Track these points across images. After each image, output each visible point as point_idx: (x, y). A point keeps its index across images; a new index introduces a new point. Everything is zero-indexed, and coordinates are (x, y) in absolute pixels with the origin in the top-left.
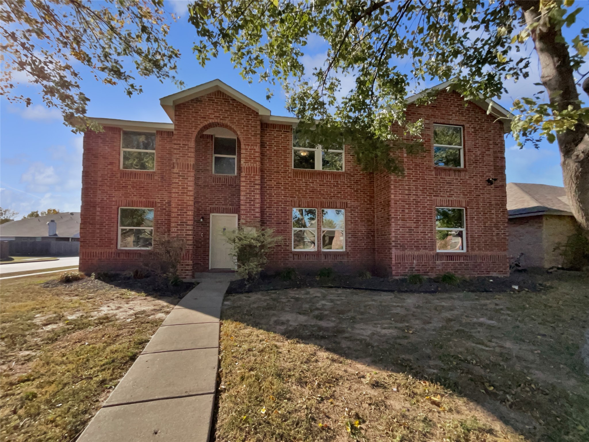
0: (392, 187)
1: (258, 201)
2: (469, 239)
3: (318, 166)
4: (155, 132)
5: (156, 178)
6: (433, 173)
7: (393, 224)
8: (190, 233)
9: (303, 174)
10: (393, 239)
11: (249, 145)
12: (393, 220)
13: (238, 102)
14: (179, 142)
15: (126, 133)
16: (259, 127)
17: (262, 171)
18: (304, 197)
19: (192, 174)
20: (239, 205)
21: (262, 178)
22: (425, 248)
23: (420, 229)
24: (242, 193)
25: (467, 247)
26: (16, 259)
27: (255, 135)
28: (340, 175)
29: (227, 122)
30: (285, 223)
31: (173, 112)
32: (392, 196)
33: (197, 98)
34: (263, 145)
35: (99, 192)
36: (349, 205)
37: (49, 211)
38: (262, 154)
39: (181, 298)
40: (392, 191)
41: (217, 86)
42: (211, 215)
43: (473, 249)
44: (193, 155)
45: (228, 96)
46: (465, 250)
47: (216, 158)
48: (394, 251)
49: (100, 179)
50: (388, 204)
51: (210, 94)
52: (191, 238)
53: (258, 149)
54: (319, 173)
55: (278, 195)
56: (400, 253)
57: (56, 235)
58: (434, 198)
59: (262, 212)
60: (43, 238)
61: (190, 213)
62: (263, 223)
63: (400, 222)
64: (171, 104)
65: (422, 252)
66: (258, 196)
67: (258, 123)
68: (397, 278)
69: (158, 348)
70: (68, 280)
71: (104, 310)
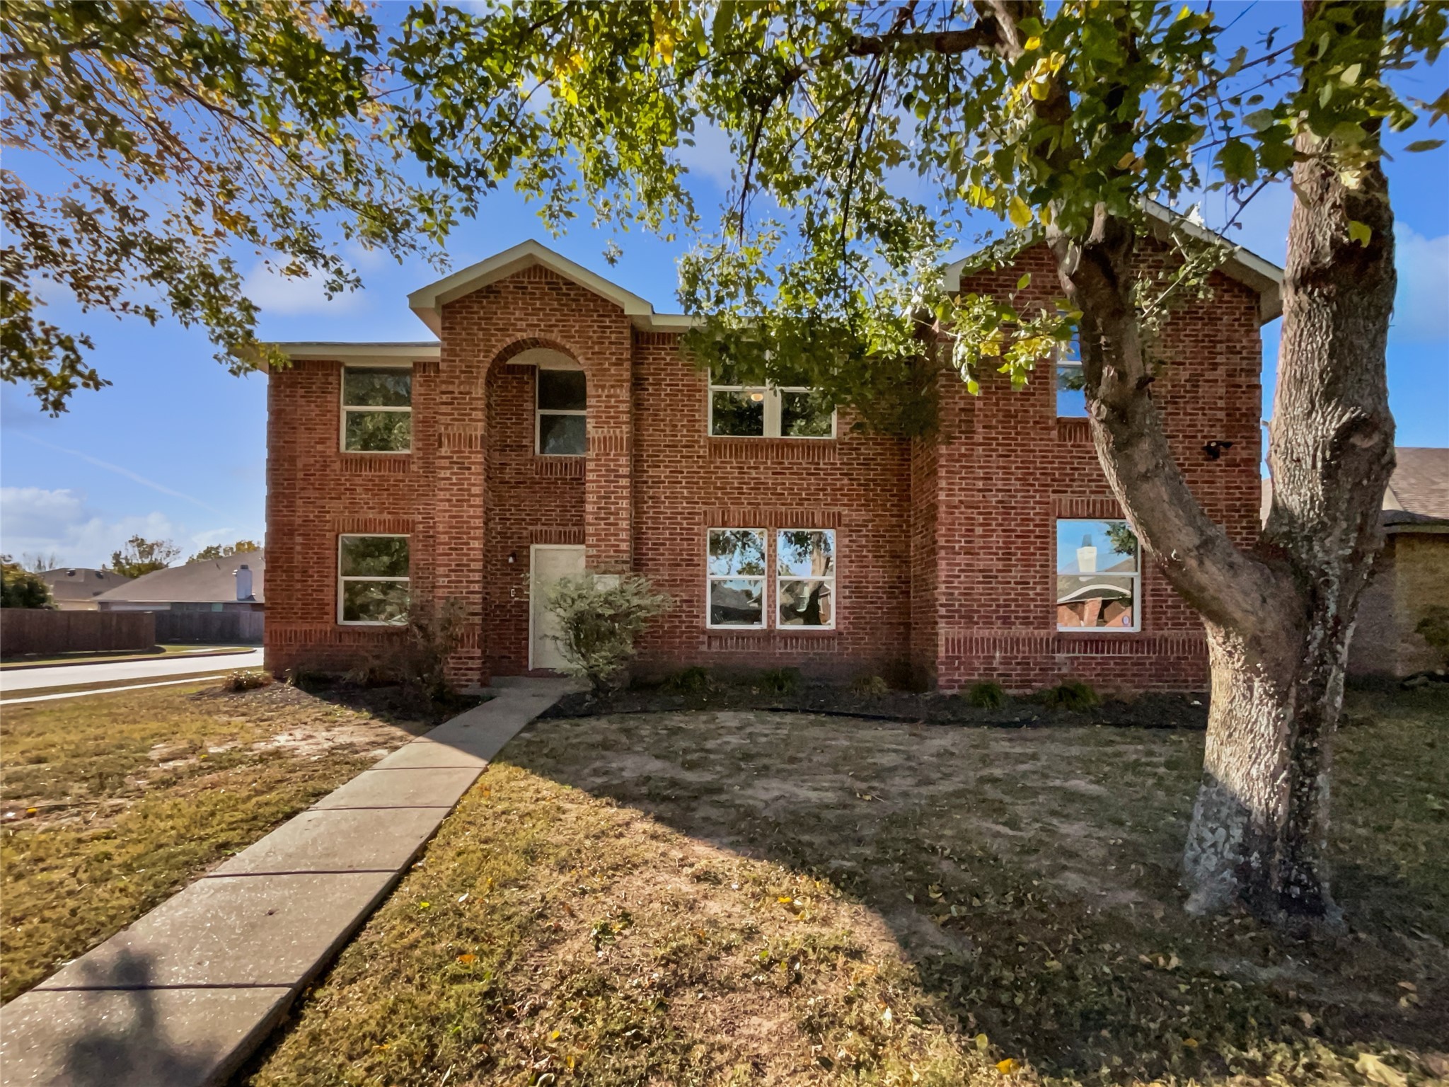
0: (942, 473)
1: (624, 514)
2: (1148, 598)
3: (772, 428)
4: (410, 365)
5: (414, 468)
6: (1054, 434)
7: (942, 565)
8: (477, 587)
9: (737, 450)
10: (943, 600)
11: (603, 387)
12: (942, 553)
14: (451, 388)
15: (350, 371)
16: (628, 344)
17: (636, 443)
18: (737, 502)
19: (480, 458)
20: (580, 522)
21: (637, 461)
22: (1026, 622)
23: (1016, 574)
24: (591, 498)
25: (1143, 619)
26: (169, 649)
27: (619, 363)
28: (824, 446)
29: (555, 336)
30: (690, 563)
31: (438, 322)
32: (942, 496)
33: (489, 287)
34: (637, 383)
35: (299, 502)
36: (845, 520)
37: (239, 545)
38: (638, 405)
39: (437, 724)
40: (943, 484)
41: (532, 256)
42: (533, 547)
43: (1158, 627)
44: (479, 415)
45: (558, 277)
46: (1137, 628)
47: (543, 417)
48: (943, 629)
49: (300, 475)
50: (931, 515)
51: (517, 275)
52: (477, 598)
53: (624, 394)
54: (772, 445)
55: (673, 497)
56: (958, 632)
57: (251, 598)
58: (1053, 497)
59: (637, 537)
60: (226, 605)
61: (476, 544)
62: (638, 564)
63: (961, 559)
64: (432, 304)
65: (1020, 631)
66: (624, 504)
67: (627, 333)
68: (949, 692)
69: (342, 802)
70: (239, 686)
71: (282, 740)
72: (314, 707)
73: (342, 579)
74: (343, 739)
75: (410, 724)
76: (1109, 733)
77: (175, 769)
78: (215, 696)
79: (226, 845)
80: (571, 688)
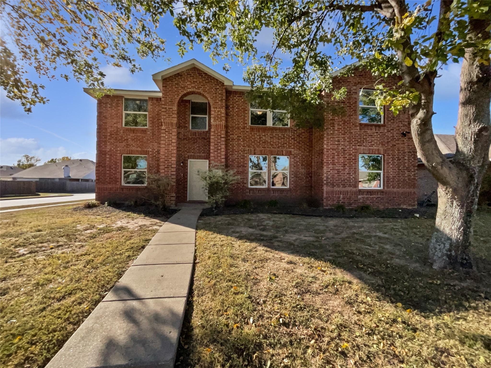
0: (325, 139)
1: (223, 150)
2: (386, 179)
3: (270, 123)
4: (147, 98)
5: (148, 133)
6: (358, 128)
7: (325, 167)
8: (174, 173)
9: (259, 130)
10: (325, 179)
11: (216, 108)
12: (325, 164)
13: (209, 75)
14: (165, 107)
15: (126, 100)
16: (224, 94)
17: (227, 127)
18: (258, 147)
19: (175, 130)
20: (209, 153)
21: (227, 132)
22: (350, 186)
23: (347, 171)
24: (212, 144)
25: (384, 185)
26: (42, 194)
27: (221, 100)
28: (286, 130)
29: (200, 91)
30: (244, 166)
31: (161, 84)
32: (325, 146)
33: (178, 73)
34: (227, 107)
35: (108, 144)
36: (293, 153)
37: (63, 158)
38: (227, 114)
39: (168, 218)
40: (325, 142)
41: (194, 64)
42: (189, 160)
43: (388, 187)
44: (175, 116)
45: (202, 71)
46: (382, 188)
47: (192, 117)
48: (325, 188)
49: (109, 134)
50: (321, 152)
51: (188, 70)
52: (174, 177)
53: (223, 111)
54: (270, 129)
55: (239, 145)
56: (330, 189)
57: (69, 177)
58: (358, 147)
59: (227, 158)
60: (60, 179)
61: (174, 159)
62: (227, 166)
63: (331, 166)
64: (160, 78)
65: (348, 189)
66: (223, 146)
67: (224, 91)
68: (327, 208)
69: (157, 243)
70: (89, 206)
71: (119, 224)
72: (122, 214)
73: (123, 170)
74: (140, 223)
75: (161, 218)
76: (379, 219)
77: (91, 233)
78: (83, 209)
79: (129, 256)
80: (207, 206)
